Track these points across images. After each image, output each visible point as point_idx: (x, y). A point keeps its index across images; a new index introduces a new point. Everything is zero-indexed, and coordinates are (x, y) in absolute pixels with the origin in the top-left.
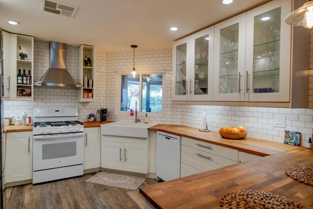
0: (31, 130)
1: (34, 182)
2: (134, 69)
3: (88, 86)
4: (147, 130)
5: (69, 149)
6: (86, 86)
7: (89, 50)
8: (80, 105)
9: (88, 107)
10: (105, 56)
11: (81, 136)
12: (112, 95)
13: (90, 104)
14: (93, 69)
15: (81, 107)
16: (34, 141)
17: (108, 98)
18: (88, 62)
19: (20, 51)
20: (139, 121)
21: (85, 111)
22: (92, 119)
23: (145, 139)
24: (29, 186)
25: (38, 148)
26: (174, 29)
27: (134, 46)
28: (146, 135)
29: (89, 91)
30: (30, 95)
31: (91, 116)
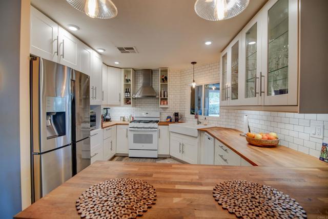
0: (128, 124)
1: (129, 156)
2: (194, 81)
3: (164, 97)
4: (197, 130)
5: (148, 139)
6: (163, 96)
7: (165, 71)
8: (161, 109)
9: (167, 112)
10: (179, 73)
11: (156, 131)
13: (168, 109)
14: (167, 84)
15: (162, 111)
16: (129, 132)
17: (181, 105)
18: (165, 79)
19: (126, 78)
20: (200, 123)
21: (166, 114)
22: (169, 120)
23: (196, 137)
24: (127, 158)
25: (131, 135)
26: (208, 43)
27: (194, 63)
28: (196, 134)
29: (164, 99)
30: (130, 103)
31: (169, 117)
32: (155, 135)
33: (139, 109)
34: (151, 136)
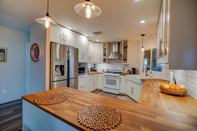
0: (103, 73)
1: (104, 91)
2: (143, 47)
3: (125, 58)
4: (140, 80)
5: (114, 83)
6: (124, 58)
7: (126, 42)
8: (125, 66)
10: (137, 43)
11: (118, 78)
12: (139, 62)
13: (129, 66)
14: (127, 50)
15: (125, 67)
16: (104, 78)
19: (104, 48)
20: (148, 75)
21: (127, 68)
22: (129, 72)
23: (140, 84)
24: (102, 92)
25: (105, 79)
27: (143, 35)
28: (140, 82)
29: (125, 60)
30: (106, 62)
31: (129, 71)
32: (118, 81)
33: (112, 65)
34: (115, 81)
